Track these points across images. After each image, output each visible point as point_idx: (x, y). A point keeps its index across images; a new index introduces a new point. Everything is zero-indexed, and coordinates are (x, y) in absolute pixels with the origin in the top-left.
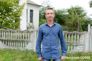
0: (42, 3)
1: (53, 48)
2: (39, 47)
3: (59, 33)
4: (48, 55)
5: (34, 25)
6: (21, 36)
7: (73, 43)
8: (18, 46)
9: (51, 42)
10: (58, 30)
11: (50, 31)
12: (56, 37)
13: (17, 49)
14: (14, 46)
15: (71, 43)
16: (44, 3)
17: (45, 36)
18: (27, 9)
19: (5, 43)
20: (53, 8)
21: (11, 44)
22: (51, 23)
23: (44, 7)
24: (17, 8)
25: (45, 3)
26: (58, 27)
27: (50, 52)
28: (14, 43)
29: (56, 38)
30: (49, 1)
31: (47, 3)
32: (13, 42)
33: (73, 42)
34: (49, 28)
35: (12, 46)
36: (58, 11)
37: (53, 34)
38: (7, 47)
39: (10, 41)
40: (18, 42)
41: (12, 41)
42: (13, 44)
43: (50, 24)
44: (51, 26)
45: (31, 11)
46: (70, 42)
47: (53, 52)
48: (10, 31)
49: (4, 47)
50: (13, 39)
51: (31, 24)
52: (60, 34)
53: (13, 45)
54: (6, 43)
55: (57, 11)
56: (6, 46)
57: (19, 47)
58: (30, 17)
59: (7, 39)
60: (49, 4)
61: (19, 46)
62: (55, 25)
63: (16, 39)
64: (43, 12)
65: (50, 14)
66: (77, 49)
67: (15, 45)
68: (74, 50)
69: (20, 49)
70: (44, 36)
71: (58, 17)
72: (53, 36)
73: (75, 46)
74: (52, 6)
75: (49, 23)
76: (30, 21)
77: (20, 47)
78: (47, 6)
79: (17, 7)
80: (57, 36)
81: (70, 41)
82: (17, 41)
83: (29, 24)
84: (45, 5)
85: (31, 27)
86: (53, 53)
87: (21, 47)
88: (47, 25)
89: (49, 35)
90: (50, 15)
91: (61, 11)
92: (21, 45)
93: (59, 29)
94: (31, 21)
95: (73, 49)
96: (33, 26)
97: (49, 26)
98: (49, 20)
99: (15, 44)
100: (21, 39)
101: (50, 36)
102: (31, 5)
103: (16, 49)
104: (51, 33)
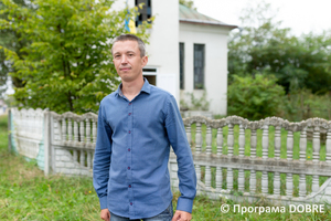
0: (243, 16)
4: (121, 201)
5: (208, 99)
7: (308, 166)
9: (129, 154)
10: (157, 112)
11: (126, 115)
12: (148, 136)
15: (297, 165)
16: (248, 17)
18: (182, 45)
20: (285, 30)
23: (249, 30)
25: (252, 16)
27: (125, 193)
29: (150, 142)
30: (268, 6)
31: (260, 13)
33: (309, 162)
34: (124, 105)
36: (309, 40)
37: (137, 125)
38: (85, 172)
39: (91, 151)
43: (131, 92)
44: (130, 98)
45: (199, 48)
46: (295, 161)
47: (135, 192)
51: (198, 94)
54: (82, 158)
55: (302, 40)
56: (80, 169)
58: (195, 69)
59: (81, 144)
60: (267, 16)
64: (245, 48)
65: (124, 56)
66: (327, 192)
68: (313, 194)
71: (309, 64)
72: (136, 132)
73: (316, 182)
74: (280, 23)
76: (195, 82)
78: (262, 23)
83: (192, 95)
84: (252, 21)
85: (197, 106)
86: (136, 195)
90: (123, 62)
91: (319, 40)
93: (160, 107)
94: (199, 84)
95: (309, 189)
96: (203, 103)
97: (126, 100)
101: (126, 135)
102: (198, 28)
104: (130, 122)
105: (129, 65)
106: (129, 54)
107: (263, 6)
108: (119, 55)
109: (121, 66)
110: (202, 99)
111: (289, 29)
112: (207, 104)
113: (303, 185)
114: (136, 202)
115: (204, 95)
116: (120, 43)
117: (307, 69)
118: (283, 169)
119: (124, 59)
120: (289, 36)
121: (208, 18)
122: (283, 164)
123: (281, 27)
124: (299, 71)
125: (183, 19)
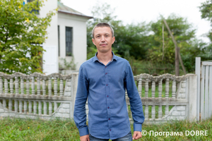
0: (94, 11)
1: (112, 114)
2: (82, 112)
3: (125, 79)
4: (102, 129)
5: (75, 62)
6: (44, 88)
7: (163, 100)
8: (37, 113)
9: (108, 99)
10: (123, 72)
11: (104, 74)
12: (119, 87)
13: (36, 118)
14: (28, 110)
15: (157, 100)
16: (97, 12)
17: (94, 88)
18: (59, 26)
19: (7, 106)
20: (118, 22)
21: (20, 106)
22: (106, 57)
23: (97, 20)
24: (35, 25)
25: (99, 12)
26: (122, 64)
27: (106, 124)
28: (28, 104)
30: (109, 6)
31: (104, 10)
32: (25, 103)
34: (102, 68)
35: (23, 111)
36: (131, 28)
38: (12, 114)
39: (18, 100)
40: (38, 103)
41: (25, 100)
42: (25, 106)
43: (105, 60)
44: (106, 63)
45: (69, 30)
46: (156, 98)
47: (113, 122)
48: (19, 78)
49: (6, 115)
50: (27, 96)
51: (69, 60)
52: (127, 81)
53: (25, 109)
54: (10, 104)
55: (127, 28)
56: (9, 113)
57: (40, 114)
58: (67, 43)
59: (11, 95)
60: (108, 13)
61: (40, 111)
62: (115, 60)
63: (32, 95)
65: (103, 37)
66: (173, 114)
67: (30, 110)
68: (166, 116)
69: (42, 118)
70: (91, 88)
71: (131, 42)
72: (111, 85)
73: (167, 109)
74: (115, 17)
75: (102, 57)
76: (66, 52)
77: (43, 113)
78: (105, 16)
79: (34, 21)
80: (122, 87)
81: (157, 96)
82: (35, 99)
83: (65, 60)
84: (99, 15)
85: (68, 67)
86: (113, 124)
87: (45, 114)
88: (97, 62)
89: (103, 85)
90: (103, 40)
91: (136, 28)
92: (45, 108)
93: (124, 69)
94: (69, 53)
95: (164, 114)
96: (72, 65)
97: (103, 64)
98: (101, 49)
99: (30, 107)
100: (44, 96)
101: (104, 87)
102: (68, 17)
103: (33, 117)
104: (107, 78)
105: (106, 43)
106: (106, 36)
107: (106, 6)
108: (99, 36)
109: (101, 43)
110: (71, 63)
111: (121, 21)
112: (75, 66)
113: (160, 112)
114: (113, 129)
115: (73, 60)
116: (99, 28)
117: (131, 45)
118: (150, 103)
119: (103, 38)
120: (120, 25)
121: (74, 11)
122: (150, 100)
123: (116, 20)
124: (127, 46)
125: (59, 10)
